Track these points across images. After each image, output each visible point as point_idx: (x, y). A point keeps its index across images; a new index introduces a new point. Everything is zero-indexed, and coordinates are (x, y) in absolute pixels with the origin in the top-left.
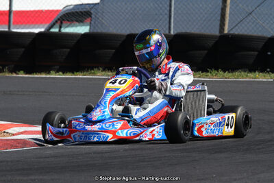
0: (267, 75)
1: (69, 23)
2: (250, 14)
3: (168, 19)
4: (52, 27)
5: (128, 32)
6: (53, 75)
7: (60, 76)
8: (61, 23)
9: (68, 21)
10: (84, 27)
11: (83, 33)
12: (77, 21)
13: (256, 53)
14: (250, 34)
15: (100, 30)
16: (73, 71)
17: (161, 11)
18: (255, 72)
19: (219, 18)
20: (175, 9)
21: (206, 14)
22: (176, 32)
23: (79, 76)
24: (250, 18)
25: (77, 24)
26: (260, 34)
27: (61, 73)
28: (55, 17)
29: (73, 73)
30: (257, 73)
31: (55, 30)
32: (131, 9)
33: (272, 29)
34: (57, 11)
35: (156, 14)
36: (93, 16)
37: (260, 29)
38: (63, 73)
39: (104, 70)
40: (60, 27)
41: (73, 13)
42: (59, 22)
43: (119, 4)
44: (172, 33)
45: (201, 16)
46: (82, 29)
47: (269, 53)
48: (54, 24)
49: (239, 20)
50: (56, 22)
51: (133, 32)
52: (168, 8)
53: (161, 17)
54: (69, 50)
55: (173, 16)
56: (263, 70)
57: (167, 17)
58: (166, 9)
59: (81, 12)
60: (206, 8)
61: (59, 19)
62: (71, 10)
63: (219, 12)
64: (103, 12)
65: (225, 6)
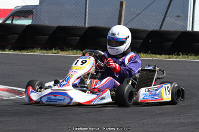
0: (149, 55)
1: (18, 18)
2: (138, 15)
3: (84, 17)
4: (7, 20)
5: (57, 25)
6: (7, 52)
7: (12, 52)
8: (13, 17)
9: (18, 16)
10: (28, 21)
11: (27, 24)
12: (23, 17)
13: (142, 41)
15: (39, 23)
16: (20, 49)
17: (80, 12)
18: (141, 53)
19: (117, 17)
20: (89, 10)
21: (109, 14)
22: (89, 26)
23: (25, 53)
24: (138, 18)
25: (24, 18)
26: (144, 28)
27: (12, 51)
28: (9, 14)
29: (20, 51)
30: (142, 54)
31: (9, 22)
32: (60, 9)
33: (152, 26)
34: (10, 10)
35: (76, 13)
36: (34, 14)
37: (144, 25)
38: (14, 51)
39: (41, 49)
40: (12, 20)
41: (21, 11)
42: (12, 17)
43: (52, 6)
44: (87, 26)
45: (106, 16)
46: (27, 22)
47: (150, 41)
48: (8, 18)
49: (130, 18)
50: (10, 17)
51: (61, 25)
52: (84, 10)
53: (80, 15)
54: (18, 36)
55: (87, 15)
56: (145, 52)
57: (83, 15)
58: (83, 10)
59: (23, 11)
60: (109, 10)
61: (11, 15)
62: (20, 9)
63: (118, 13)
64: (41, 11)
65: (122, 10)
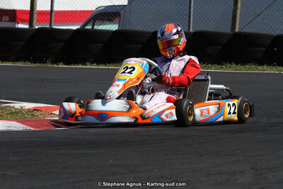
0: (274, 68)
1: (101, 22)
2: (259, 15)
3: (188, 19)
4: (86, 24)
5: (153, 31)
6: (88, 66)
7: (95, 66)
8: (95, 21)
9: (101, 20)
10: (114, 25)
11: (114, 29)
12: (108, 21)
13: (264, 49)
14: (258, 32)
15: (129, 27)
16: (105, 63)
17: (181, 12)
18: (263, 65)
19: (231, 19)
20: (193, 11)
21: (220, 15)
22: (194, 30)
23: (111, 67)
24: (259, 18)
26: (265, 33)
27: (95, 64)
28: (89, 17)
31: (89, 27)
32: (155, 10)
34: (91, 11)
35: (177, 15)
36: (121, 16)
40: (93, 25)
41: (105, 13)
42: (92, 20)
43: (145, 6)
44: (191, 30)
45: (216, 17)
46: (113, 27)
47: (275, 49)
48: (88, 22)
49: (248, 21)
50: (90, 20)
52: (188, 10)
53: (181, 17)
54: (101, 45)
56: (269, 64)
57: (187, 17)
58: (186, 10)
60: (220, 10)
61: (92, 18)
63: (231, 14)
64: (131, 12)
65: (236, 8)
